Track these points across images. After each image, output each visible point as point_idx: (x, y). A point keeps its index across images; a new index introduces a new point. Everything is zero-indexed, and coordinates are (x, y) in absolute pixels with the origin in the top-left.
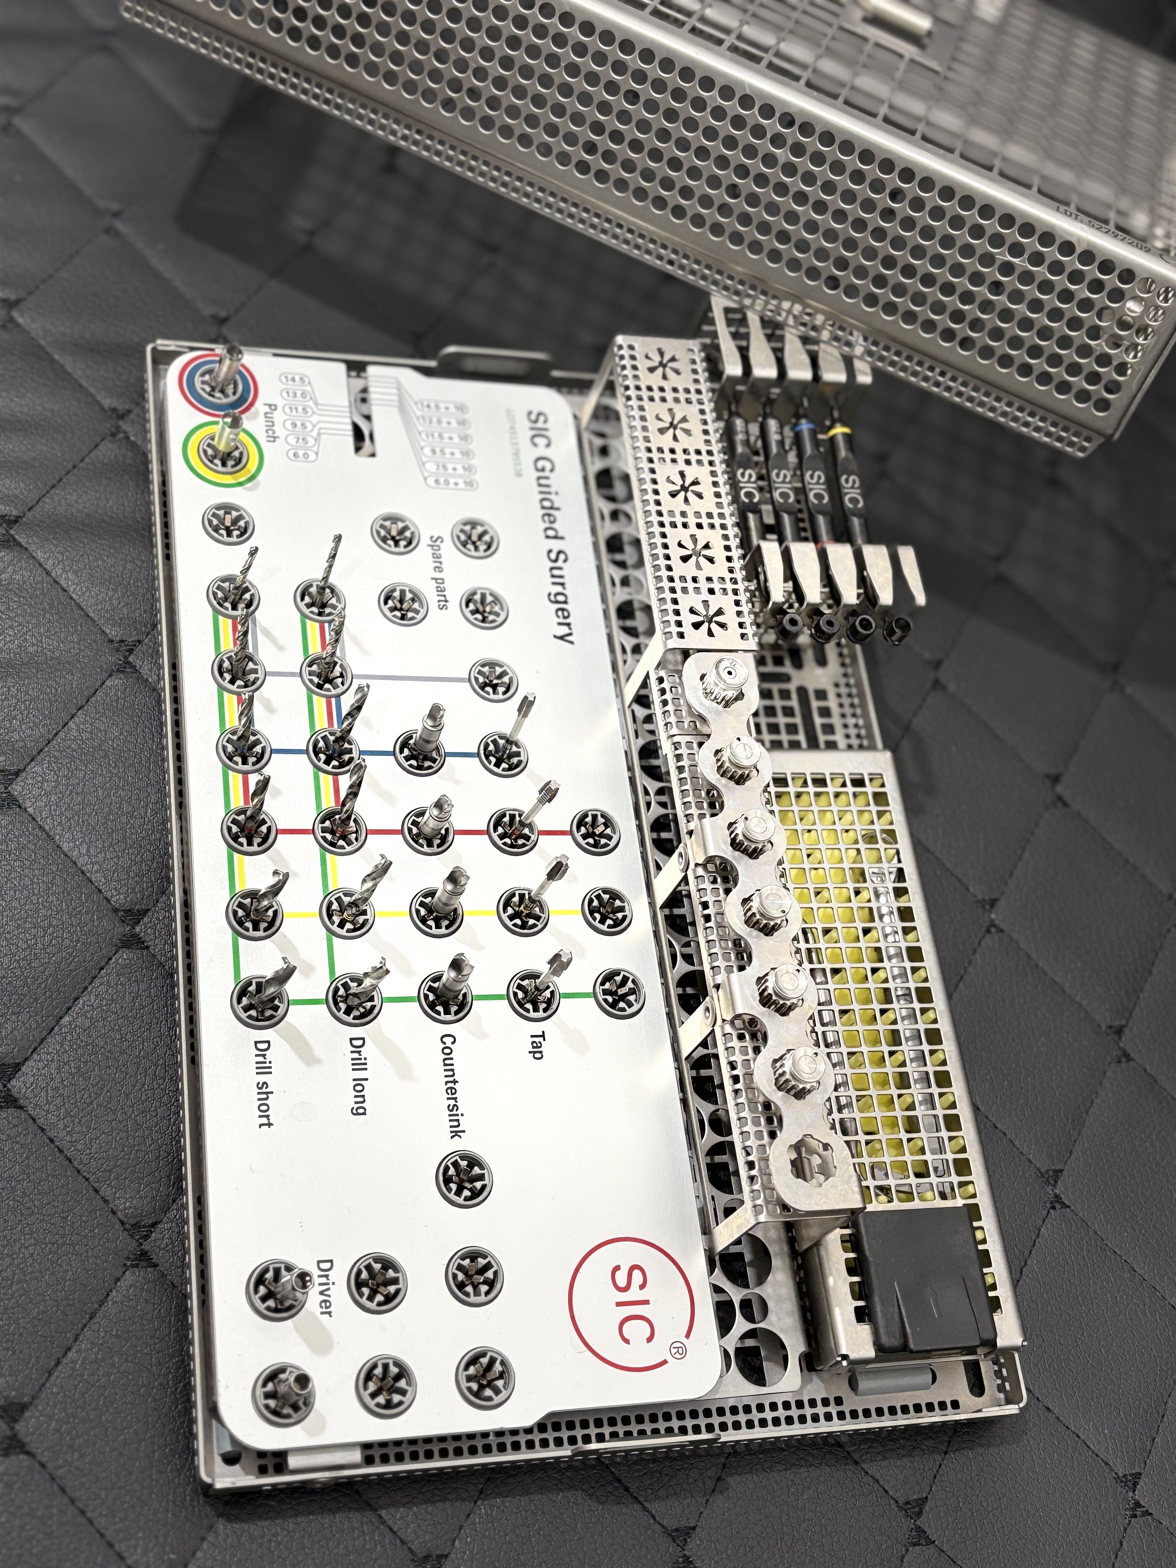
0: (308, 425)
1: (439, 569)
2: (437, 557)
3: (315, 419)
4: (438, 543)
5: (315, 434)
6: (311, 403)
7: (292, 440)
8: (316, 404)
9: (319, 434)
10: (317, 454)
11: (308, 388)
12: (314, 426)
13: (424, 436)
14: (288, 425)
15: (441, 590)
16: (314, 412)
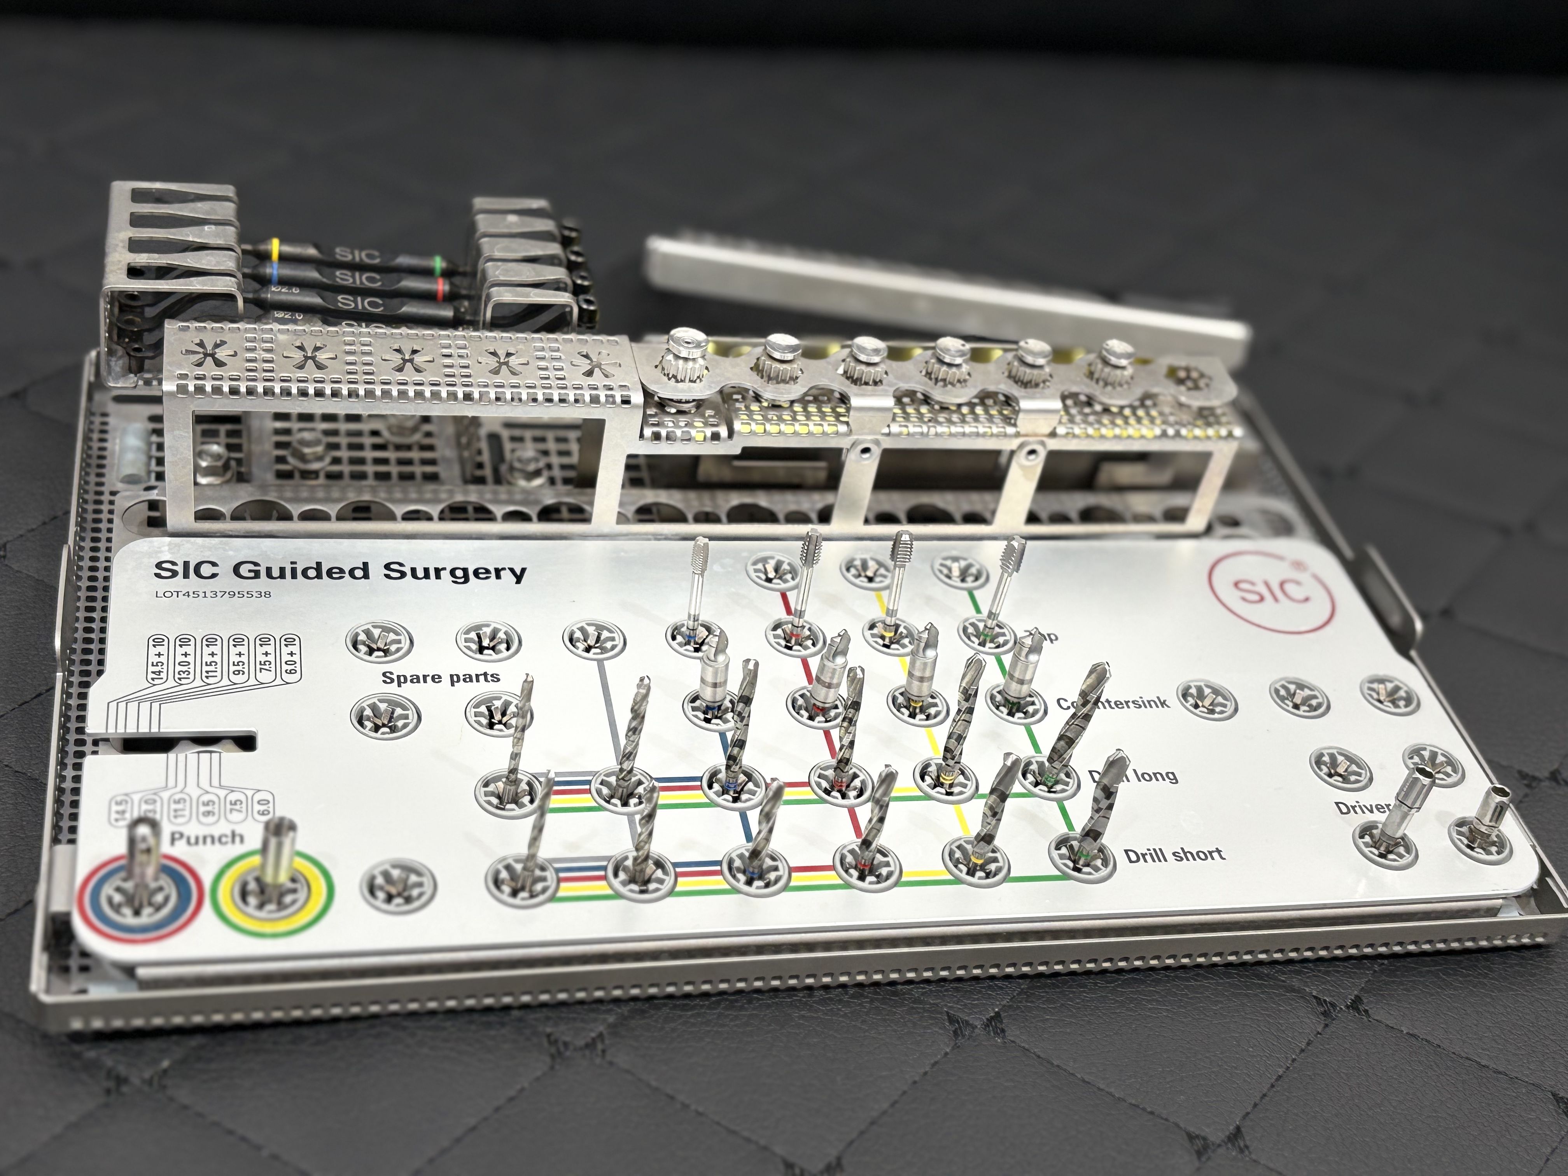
0: (206, 798)
1: (436, 679)
2: (416, 679)
3: (194, 792)
4: (395, 677)
5: (222, 793)
6: (165, 795)
7: (236, 817)
8: (166, 788)
9: (221, 787)
10: (259, 791)
11: (136, 798)
12: (207, 792)
13: (211, 680)
14: (211, 819)
15: (468, 678)
16: (182, 792)
